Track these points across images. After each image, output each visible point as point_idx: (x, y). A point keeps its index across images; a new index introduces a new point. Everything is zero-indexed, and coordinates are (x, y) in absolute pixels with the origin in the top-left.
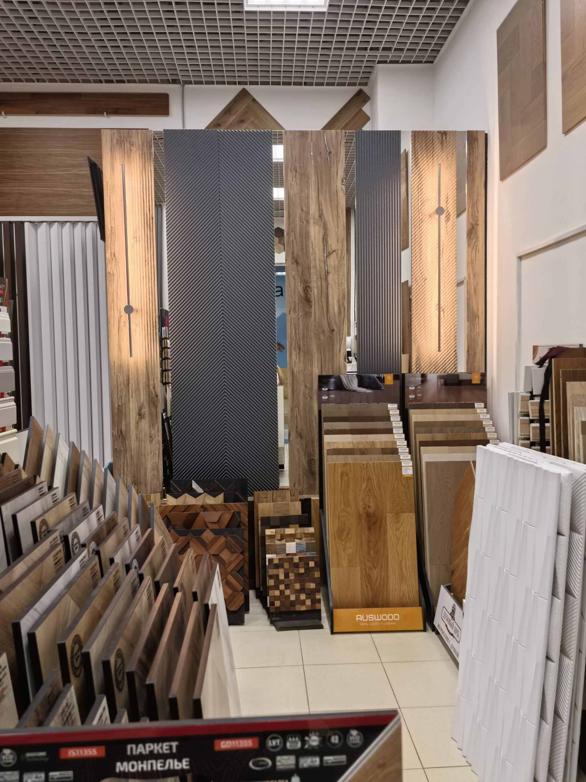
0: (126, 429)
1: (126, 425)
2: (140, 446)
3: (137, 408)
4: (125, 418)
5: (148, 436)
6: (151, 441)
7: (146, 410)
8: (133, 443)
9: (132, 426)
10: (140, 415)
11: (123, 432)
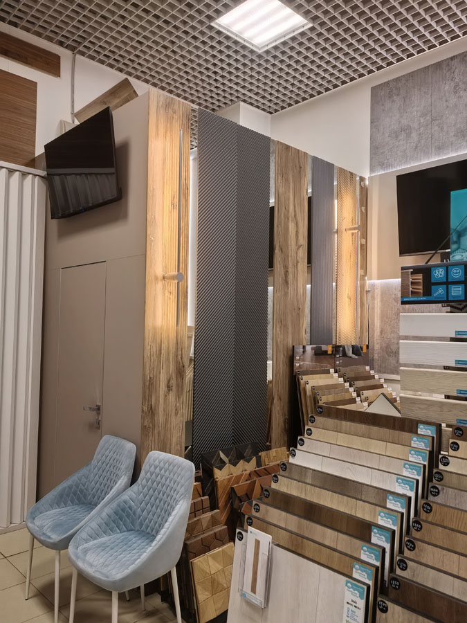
0: (156, 403)
1: (156, 399)
2: (167, 421)
3: (166, 380)
4: (156, 391)
5: (174, 410)
6: (176, 414)
7: (173, 382)
8: (160, 418)
9: (161, 400)
10: (169, 387)
11: (153, 407)
